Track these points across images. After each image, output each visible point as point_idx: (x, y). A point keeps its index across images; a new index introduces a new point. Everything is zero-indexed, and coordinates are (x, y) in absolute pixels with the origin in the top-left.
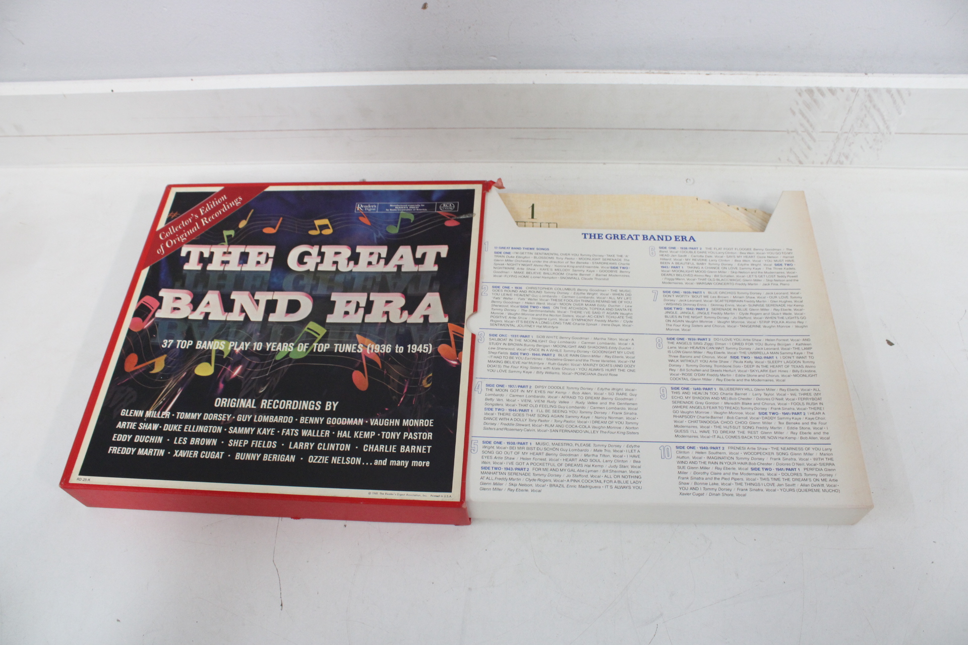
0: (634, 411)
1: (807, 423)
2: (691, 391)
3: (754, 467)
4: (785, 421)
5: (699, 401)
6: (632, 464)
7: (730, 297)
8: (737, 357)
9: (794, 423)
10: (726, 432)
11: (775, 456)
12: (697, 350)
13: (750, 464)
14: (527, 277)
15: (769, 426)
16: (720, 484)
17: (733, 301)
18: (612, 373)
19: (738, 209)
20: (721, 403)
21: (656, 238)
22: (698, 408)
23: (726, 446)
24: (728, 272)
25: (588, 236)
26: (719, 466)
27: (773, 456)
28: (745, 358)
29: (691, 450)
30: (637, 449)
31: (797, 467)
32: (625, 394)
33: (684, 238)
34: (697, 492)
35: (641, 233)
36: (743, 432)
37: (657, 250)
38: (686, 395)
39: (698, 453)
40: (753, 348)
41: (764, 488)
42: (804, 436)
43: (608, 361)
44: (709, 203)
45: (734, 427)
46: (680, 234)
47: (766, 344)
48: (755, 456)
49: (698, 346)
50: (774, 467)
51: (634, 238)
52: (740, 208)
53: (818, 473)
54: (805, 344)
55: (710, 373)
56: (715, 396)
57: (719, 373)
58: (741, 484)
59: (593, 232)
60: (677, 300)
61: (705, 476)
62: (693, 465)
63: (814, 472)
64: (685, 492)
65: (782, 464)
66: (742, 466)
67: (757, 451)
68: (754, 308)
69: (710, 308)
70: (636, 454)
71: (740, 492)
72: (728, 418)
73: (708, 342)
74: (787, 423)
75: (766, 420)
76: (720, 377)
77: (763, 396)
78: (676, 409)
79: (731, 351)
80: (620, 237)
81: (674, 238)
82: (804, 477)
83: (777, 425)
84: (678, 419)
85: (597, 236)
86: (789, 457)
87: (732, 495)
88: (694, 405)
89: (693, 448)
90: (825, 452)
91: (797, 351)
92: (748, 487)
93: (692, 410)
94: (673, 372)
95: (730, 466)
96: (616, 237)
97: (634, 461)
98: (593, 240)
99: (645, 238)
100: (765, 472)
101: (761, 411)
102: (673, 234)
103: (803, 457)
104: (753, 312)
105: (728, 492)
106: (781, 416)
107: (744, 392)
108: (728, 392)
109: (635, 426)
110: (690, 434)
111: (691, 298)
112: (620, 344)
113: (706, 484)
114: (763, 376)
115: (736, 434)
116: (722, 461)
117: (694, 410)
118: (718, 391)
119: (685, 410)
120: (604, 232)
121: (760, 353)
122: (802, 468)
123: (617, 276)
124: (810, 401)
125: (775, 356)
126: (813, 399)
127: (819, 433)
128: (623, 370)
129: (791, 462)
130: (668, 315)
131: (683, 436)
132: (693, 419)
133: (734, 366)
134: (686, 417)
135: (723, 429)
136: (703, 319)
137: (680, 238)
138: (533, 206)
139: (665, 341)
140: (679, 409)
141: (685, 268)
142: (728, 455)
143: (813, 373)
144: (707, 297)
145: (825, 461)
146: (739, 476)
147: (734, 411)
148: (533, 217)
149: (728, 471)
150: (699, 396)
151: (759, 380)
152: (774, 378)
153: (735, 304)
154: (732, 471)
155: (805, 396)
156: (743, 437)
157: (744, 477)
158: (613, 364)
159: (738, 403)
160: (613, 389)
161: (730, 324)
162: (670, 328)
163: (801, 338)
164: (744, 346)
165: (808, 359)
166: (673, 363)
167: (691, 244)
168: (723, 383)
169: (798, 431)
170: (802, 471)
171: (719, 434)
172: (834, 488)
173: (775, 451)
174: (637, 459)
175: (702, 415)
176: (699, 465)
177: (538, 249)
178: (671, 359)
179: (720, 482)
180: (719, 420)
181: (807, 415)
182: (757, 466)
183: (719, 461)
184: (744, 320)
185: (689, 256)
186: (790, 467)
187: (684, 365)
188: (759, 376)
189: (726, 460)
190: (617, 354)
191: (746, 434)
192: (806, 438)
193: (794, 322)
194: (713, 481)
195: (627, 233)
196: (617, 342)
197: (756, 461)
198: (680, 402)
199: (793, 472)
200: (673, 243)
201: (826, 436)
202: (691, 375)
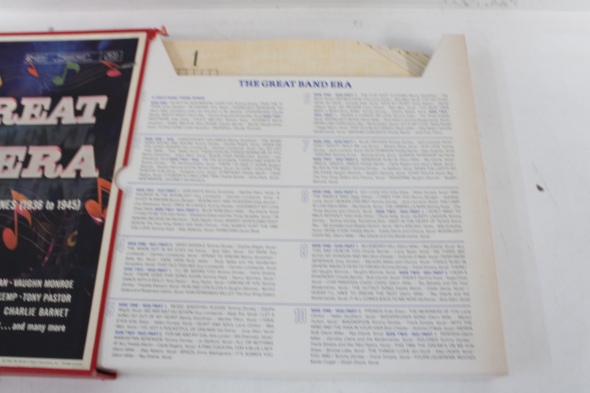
0: (272, 271)
1: (448, 283)
2: (333, 248)
3: (389, 331)
4: (425, 281)
5: (340, 259)
6: (265, 328)
7: (381, 146)
8: (383, 212)
9: (435, 283)
10: (365, 293)
11: (413, 319)
12: (342, 204)
13: (386, 328)
14: (181, 128)
15: (408, 286)
16: (353, 351)
17: (383, 151)
18: (255, 229)
19: (399, 52)
20: (362, 260)
21: (312, 84)
22: (338, 266)
23: (362, 309)
24: (381, 119)
25: (244, 84)
26: (354, 330)
27: (410, 320)
28: (391, 211)
29: (326, 314)
30: (271, 312)
31: (433, 331)
32: (265, 252)
33: (340, 85)
34: (328, 359)
35: (297, 79)
36: (382, 294)
37: (312, 97)
38: (327, 253)
39: (334, 316)
40: (400, 201)
41: (397, 355)
42: (443, 297)
43: (251, 216)
44: (371, 47)
45: (373, 288)
46: (336, 79)
47: (413, 197)
48: (391, 320)
49: (344, 199)
50: (409, 332)
51: (290, 84)
52: (401, 51)
53: (454, 338)
54: (453, 197)
55: (354, 228)
56: (357, 254)
57: (362, 229)
58: (374, 351)
59: (249, 79)
60: (327, 149)
61: (337, 342)
62: (327, 330)
63: (452, 337)
64: (316, 359)
65: (419, 328)
66: (378, 331)
67: (394, 313)
68: (405, 158)
69: (359, 157)
70: (270, 317)
71: (373, 360)
72: (368, 277)
73: (355, 194)
74: (428, 283)
75: (406, 280)
76: (363, 233)
77: (406, 254)
78: (315, 269)
79: (377, 204)
80: (276, 84)
81: (329, 84)
82: (440, 342)
83: (418, 285)
84: (317, 279)
85: (253, 84)
86: (427, 320)
87: (364, 363)
88: (335, 263)
89: (329, 311)
90: (464, 315)
91: (445, 204)
92: (381, 354)
93: (331, 269)
94: (316, 228)
95: (365, 331)
96: (272, 84)
97: (268, 326)
98: (250, 88)
99: (301, 84)
100: (400, 338)
101: (402, 270)
102: (329, 80)
103: (441, 320)
104: (403, 162)
105: (361, 360)
106: (422, 275)
107: (387, 249)
108: (369, 249)
109: (272, 287)
110: (327, 295)
111: (342, 148)
112: (265, 197)
113: (339, 351)
114: (407, 231)
115: (375, 295)
116: (358, 325)
117: (333, 269)
118: (360, 248)
119: (324, 269)
120: (260, 79)
121: (406, 207)
122: (438, 332)
123: (269, 125)
124: (453, 259)
125: (420, 210)
126: (456, 257)
127: (459, 294)
128: (266, 227)
129: (427, 326)
130: (317, 166)
131: (320, 298)
132: (332, 279)
133: (379, 221)
134: (324, 277)
135: (361, 290)
136: (352, 170)
137: (337, 85)
138: (196, 54)
139: (311, 193)
140: (318, 269)
141: (339, 115)
142: (364, 318)
143: (458, 228)
144: (358, 146)
145: (464, 325)
146: (374, 342)
147: (374, 270)
148: (195, 64)
149: (362, 337)
150: (341, 253)
151: (403, 236)
152: (418, 235)
153: (385, 154)
154: (365, 337)
155: (449, 254)
156: (381, 299)
157: (378, 343)
158: (255, 219)
159: (379, 262)
160: (254, 247)
161: (380, 175)
162: (317, 179)
163: (449, 190)
164: (392, 199)
165: (455, 213)
166: (317, 218)
167: (348, 90)
168: (367, 239)
169: (438, 292)
170: (439, 336)
171: (357, 296)
172: (469, 354)
173: (412, 315)
174: (271, 323)
175: (341, 275)
176: (333, 330)
177: (194, 98)
178: (315, 213)
179: (352, 349)
180: (358, 280)
181: (449, 275)
182: (393, 331)
183: (353, 325)
184: (394, 172)
185: (343, 103)
186: (426, 332)
187: (327, 221)
188: (404, 231)
189: (362, 324)
190: (261, 209)
191: (385, 295)
192: (446, 300)
193: (444, 173)
194: (347, 347)
195: (283, 79)
196: (261, 196)
197: (392, 326)
198: (320, 261)
199: (429, 337)
200: (329, 90)
201: (466, 297)
202: (334, 231)
